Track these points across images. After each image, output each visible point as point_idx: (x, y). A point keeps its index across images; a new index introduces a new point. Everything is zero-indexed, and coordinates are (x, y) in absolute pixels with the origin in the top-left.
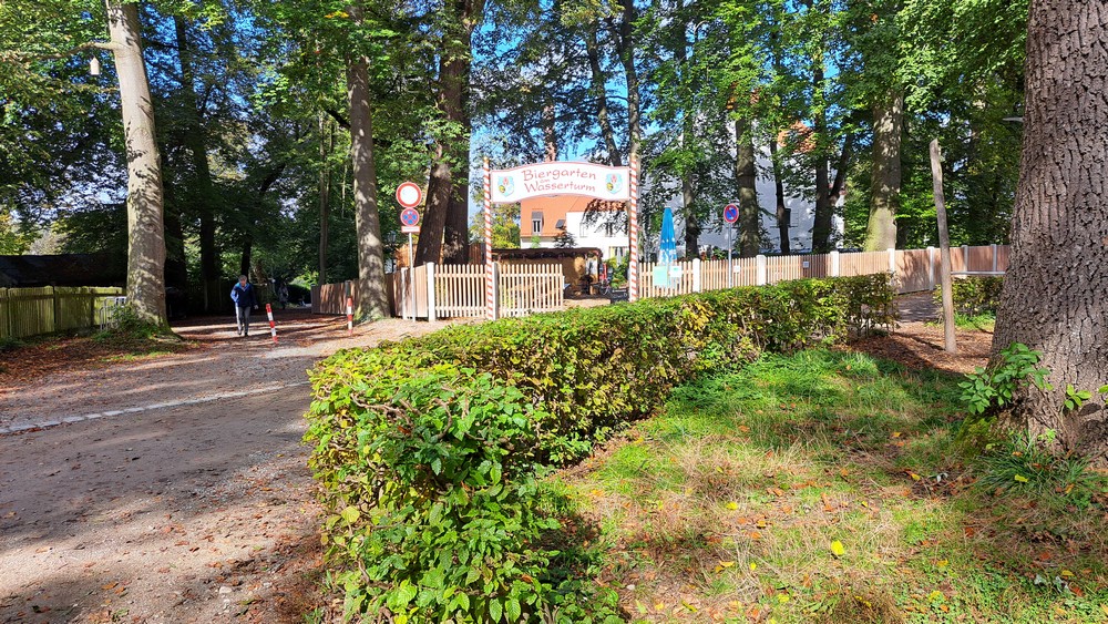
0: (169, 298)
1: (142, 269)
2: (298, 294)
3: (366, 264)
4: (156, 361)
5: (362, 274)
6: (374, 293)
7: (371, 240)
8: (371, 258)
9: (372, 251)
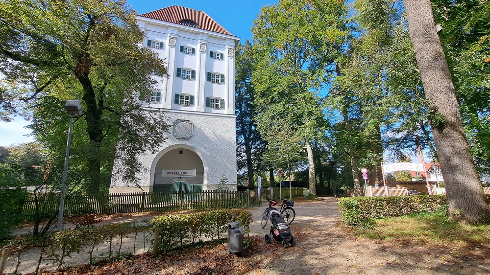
0: (316, 191)
1: (312, 185)
2: (342, 191)
3: (356, 185)
4: (315, 202)
5: (355, 188)
6: (358, 192)
7: (356, 180)
8: (357, 184)
9: (357, 182)
